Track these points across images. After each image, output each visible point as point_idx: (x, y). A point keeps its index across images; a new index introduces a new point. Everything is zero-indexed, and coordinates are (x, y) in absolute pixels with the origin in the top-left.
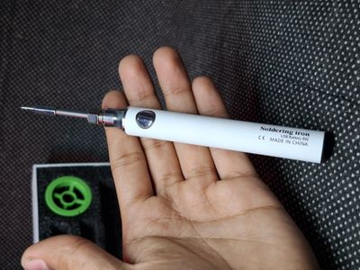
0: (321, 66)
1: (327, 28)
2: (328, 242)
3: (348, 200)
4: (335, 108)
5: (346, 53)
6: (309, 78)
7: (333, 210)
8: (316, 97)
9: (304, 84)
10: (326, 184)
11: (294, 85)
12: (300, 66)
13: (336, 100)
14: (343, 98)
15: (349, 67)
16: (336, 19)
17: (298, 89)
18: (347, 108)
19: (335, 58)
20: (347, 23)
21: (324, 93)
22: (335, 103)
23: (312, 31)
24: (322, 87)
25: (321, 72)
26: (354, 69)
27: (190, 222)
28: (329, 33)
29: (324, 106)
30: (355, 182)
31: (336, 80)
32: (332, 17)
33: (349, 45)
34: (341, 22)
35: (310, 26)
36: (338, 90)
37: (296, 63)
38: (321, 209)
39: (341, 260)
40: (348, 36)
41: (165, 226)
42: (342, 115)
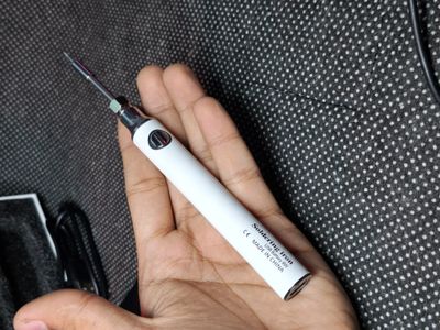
0: (312, 71)
1: (317, 29)
2: (339, 264)
3: (362, 217)
4: (335, 118)
5: (346, 57)
6: (297, 85)
7: (343, 228)
8: (309, 106)
9: (290, 92)
10: (331, 202)
11: (277, 94)
12: (284, 71)
13: (336, 109)
14: (346, 106)
15: (352, 73)
16: (328, 18)
17: (283, 97)
18: (351, 118)
19: (332, 63)
20: (343, 24)
21: (319, 101)
22: (335, 113)
23: (296, 32)
24: (317, 96)
25: (314, 78)
26: (359, 76)
27: (212, 263)
28: (321, 35)
29: (320, 116)
30: (369, 197)
31: (335, 87)
32: (322, 16)
33: (349, 48)
34: (335, 22)
35: (293, 26)
36: (337, 98)
37: (277, 68)
38: (327, 229)
39: (357, 281)
40: (346, 39)
41: (186, 267)
42: (346, 125)
